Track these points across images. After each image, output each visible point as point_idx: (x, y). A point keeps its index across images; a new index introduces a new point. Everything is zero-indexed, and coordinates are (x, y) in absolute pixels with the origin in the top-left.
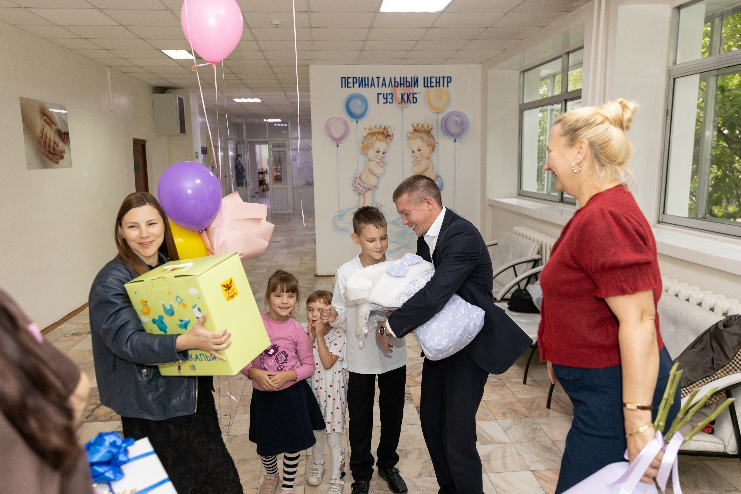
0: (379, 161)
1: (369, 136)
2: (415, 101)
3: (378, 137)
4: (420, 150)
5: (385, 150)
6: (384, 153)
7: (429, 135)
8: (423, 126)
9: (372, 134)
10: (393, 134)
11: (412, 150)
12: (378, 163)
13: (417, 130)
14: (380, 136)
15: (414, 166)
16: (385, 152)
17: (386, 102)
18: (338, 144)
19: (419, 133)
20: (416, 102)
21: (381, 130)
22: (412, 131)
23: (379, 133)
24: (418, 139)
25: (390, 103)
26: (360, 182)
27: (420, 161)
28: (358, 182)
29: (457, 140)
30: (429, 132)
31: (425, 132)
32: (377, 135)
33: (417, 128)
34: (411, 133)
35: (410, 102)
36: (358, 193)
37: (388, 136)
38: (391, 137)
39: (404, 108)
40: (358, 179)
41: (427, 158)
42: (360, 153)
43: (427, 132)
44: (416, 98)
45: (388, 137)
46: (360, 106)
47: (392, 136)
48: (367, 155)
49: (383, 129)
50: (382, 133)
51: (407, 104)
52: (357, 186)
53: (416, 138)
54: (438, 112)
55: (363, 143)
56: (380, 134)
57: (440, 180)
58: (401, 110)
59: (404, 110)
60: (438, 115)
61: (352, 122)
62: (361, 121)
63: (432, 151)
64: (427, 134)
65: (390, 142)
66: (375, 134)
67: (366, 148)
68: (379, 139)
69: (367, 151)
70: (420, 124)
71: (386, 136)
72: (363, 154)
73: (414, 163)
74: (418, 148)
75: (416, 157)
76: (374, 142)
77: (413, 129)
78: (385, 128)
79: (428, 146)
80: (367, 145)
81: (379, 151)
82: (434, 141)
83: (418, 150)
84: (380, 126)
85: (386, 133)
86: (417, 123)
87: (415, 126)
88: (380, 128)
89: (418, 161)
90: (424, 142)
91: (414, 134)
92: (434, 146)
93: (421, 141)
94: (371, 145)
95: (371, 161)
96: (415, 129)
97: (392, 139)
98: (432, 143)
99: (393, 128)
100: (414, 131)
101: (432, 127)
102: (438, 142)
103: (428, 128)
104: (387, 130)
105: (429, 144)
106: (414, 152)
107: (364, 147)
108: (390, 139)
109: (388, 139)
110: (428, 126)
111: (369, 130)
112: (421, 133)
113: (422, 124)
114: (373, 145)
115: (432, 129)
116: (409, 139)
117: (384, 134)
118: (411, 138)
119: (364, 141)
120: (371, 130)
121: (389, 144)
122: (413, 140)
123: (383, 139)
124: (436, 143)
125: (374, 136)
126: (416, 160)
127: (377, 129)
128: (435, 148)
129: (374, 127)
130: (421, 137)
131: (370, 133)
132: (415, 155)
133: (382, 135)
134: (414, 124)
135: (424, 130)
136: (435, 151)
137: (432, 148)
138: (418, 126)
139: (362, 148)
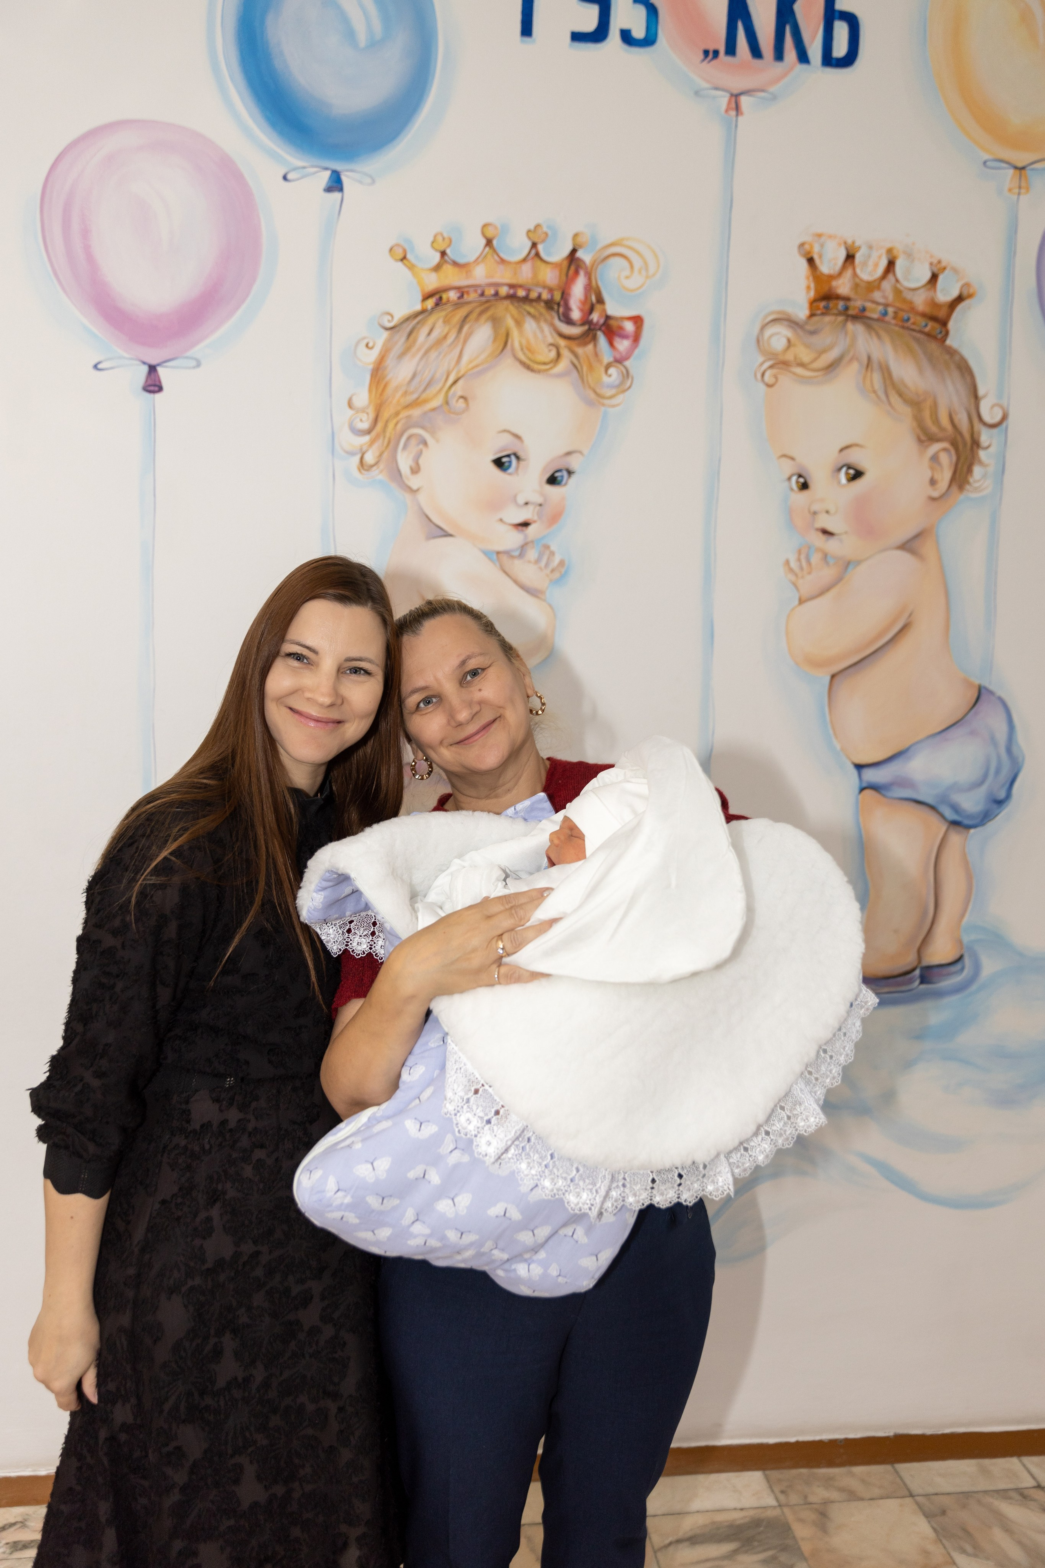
0: (514, 539)
1: (439, 316)
2: (840, 49)
3: (515, 333)
4: (857, 475)
5: (569, 454)
6: (553, 480)
7: (933, 346)
8: (891, 264)
9: (459, 304)
10: (638, 320)
11: (788, 468)
12: (499, 557)
13: (847, 299)
14: (530, 325)
15: (801, 602)
16: (570, 473)
17: (599, 35)
18: (152, 369)
19: (856, 329)
20: (849, 60)
21: (543, 274)
22: (802, 312)
23: (526, 299)
24: (847, 379)
25: (626, 37)
27: (847, 565)
31: (904, 323)
32: (508, 313)
33: (843, 287)
34: (792, 322)
35: (803, 57)
37: (598, 328)
38: (623, 345)
39: (744, 100)
41: (907, 546)
42: (357, 458)
43: (920, 321)
44: (852, 21)
45: (602, 339)
46: (362, 38)
47: (636, 338)
48: (414, 482)
49: (556, 265)
50: (549, 304)
51: (779, 67)
54: (1022, 158)
55: (378, 373)
56: (528, 308)
57: (1002, 735)
58: (727, 111)
59: (742, 114)
60: (1020, 187)
61: (289, 177)
62: (369, 180)
63: (955, 488)
64: (917, 340)
65: (617, 383)
66: (487, 305)
67: (409, 417)
68: (522, 349)
69: (414, 448)
70: (870, 247)
71: (586, 327)
72: (375, 472)
73: (803, 577)
74: (841, 450)
75: (817, 529)
76: (473, 368)
77: (808, 288)
78: (579, 260)
79: (920, 441)
80: (413, 393)
81: (513, 458)
82: (973, 400)
83: (844, 469)
84: (531, 235)
85: (578, 304)
86: (845, 243)
87: (825, 268)
88: (537, 255)
89: (831, 562)
90: (890, 403)
91: (813, 333)
92: (972, 449)
93: (873, 395)
94: (447, 403)
95: (443, 533)
96: (830, 289)
97: (627, 363)
98: (956, 421)
99: (647, 269)
100: (815, 304)
101: (967, 285)
102: (1005, 418)
103: (929, 286)
104: (590, 279)
105: (934, 429)
106: (805, 486)
107: (386, 414)
108: (611, 359)
109: (596, 354)
110: (935, 270)
111: (437, 268)
112: (875, 325)
113: (884, 251)
114: (462, 397)
115: (960, 299)
116: (774, 371)
117: (568, 309)
118: (785, 364)
119: (390, 361)
120: (455, 264)
121: (606, 402)
122: (803, 380)
123: (559, 355)
124: (985, 424)
125: (477, 319)
126: (819, 550)
127: (509, 263)
128: (980, 463)
129: (483, 242)
130: (869, 358)
131: (444, 296)
132: (815, 507)
133: (553, 318)
134: (822, 246)
135: (898, 304)
136: (977, 490)
137: (954, 458)
138: (854, 269)
139: (372, 416)
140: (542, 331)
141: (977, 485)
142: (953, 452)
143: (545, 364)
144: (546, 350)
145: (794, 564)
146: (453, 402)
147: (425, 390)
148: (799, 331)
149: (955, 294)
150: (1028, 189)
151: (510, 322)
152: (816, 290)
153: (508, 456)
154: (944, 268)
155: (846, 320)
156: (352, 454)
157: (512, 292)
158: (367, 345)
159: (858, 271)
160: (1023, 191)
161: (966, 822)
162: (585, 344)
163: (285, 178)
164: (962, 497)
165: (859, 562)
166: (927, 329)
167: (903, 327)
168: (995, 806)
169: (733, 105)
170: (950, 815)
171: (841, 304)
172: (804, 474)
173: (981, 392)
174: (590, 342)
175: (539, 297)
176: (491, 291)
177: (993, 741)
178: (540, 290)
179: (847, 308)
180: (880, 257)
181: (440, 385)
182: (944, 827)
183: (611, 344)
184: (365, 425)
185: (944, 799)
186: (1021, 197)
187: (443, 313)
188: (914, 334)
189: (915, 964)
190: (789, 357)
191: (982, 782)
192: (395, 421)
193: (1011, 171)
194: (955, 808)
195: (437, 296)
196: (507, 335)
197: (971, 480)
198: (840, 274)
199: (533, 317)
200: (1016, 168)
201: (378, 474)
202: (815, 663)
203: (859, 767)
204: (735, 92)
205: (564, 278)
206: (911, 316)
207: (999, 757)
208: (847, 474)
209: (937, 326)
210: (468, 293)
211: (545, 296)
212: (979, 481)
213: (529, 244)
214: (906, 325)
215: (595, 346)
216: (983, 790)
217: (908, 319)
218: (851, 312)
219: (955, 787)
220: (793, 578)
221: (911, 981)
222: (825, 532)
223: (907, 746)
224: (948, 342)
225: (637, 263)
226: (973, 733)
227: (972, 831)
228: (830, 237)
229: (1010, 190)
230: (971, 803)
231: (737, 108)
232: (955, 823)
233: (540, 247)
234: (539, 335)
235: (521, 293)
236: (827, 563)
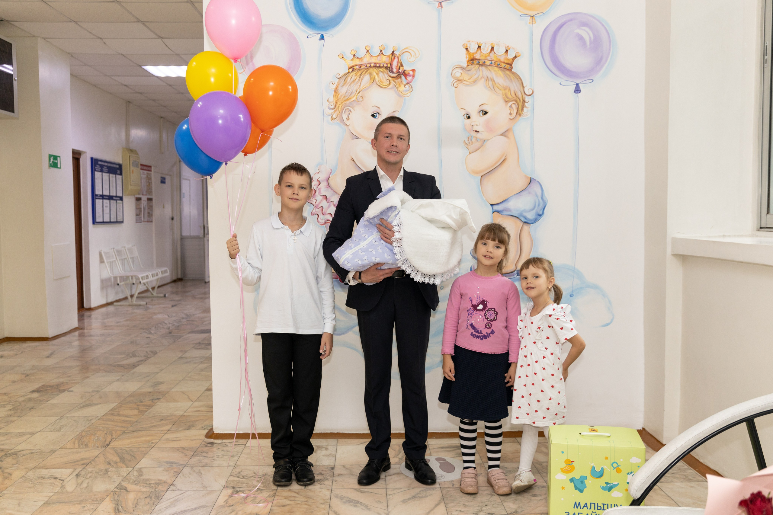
1: (354, 73)
3: (376, 77)
4: (485, 113)
5: (394, 112)
7: (508, 72)
8: (492, 48)
10: (413, 70)
11: (464, 112)
13: (479, 60)
14: (381, 74)
15: (470, 153)
19: (483, 68)
21: (384, 60)
22: (465, 65)
23: (379, 67)
24: (482, 82)
26: (328, 193)
27: (484, 141)
28: (323, 193)
29: (580, 85)
30: (508, 67)
31: (498, 66)
32: (374, 71)
33: (477, 56)
34: (462, 68)
36: (323, 222)
37: (402, 74)
38: (409, 78)
39: (443, 3)
40: (323, 185)
41: (503, 134)
42: (330, 117)
43: (503, 65)
45: (403, 77)
47: (414, 76)
48: (348, 123)
49: (388, 56)
50: (386, 68)
52: (320, 203)
53: (475, 82)
54: (532, 13)
55: (336, 91)
56: (380, 69)
57: (539, 193)
58: (438, 7)
59: (443, 8)
60: (533, 22)
61: (309, 37)
62: (332, 36)
63: (518, 115)
64: (503, 70)
65: (408, 90)
66: (368, 69)
67: (345, 104)
68: (379, 82)
69: (347, 113)
70: (486, 44)
71: (398, 74)
72: (336, 120)
73: (470, 146)
74: (480, 106)
75: (474, 131)
76: (364, 88)
77: (466, 57)
78: (395, 54)
79: (505, 101)
80: (347, 96)
81: (377, 114)
82: (522, 88)
83: (482, 111)
84: (380, 48)
85: (395, 67)
86: (477, 43)
87: (471, 51)
88: (382, 54)
89: (479, 140)
90: (495, 91)
91: (468, 71)
92: (523, 103)
93: (489, 88)
94: (357, 99)
95: (357, 138)
96: (473, 57)
97: (411, 84)
98: (517, 95)
99: (416, 56)
100: (469, 62)
101: (518, 52)
102: (533, 93)
103: (505, 54)
104: (398, 59)
105: (510, 97)
106: (469, 117)
107: (338, 104)
108: (406, 83)
109: (401, 82)
110: (507, 49)
111: (352, 59)
112: (489, 67)
113: (490, 45)
114: (361, 97)
115: (516, 57)
116: (457, 83)
117: (392, 69)
118: (461, 81)
119: (339, 88)
120: (358, 58)
121: (405, 95)
122: (467, 85)
123: (390, 82)
124: (527, 95)
125: (365, 74)
126: (474, 137)
127: (374, 56)
128: (526, 107)
129: (366, 51)
130: (487, 77)
131: (355, 68)
132: (472, 124)
133: (388, 72)
134: (470, 44)
135: (495, 60)
136: (525, 115)
137: (517, 106)
138: (481, 50)
139: (335, 104)
140: (385, 76)
141: (525, 114)
142: (517, 104)
143: (386, 85)
144: (386, 81)
145: (466, 142)
146: (359, 98)
147: (350, 95)
148: (464, 70)
149: (514, 56)
150: (535, 22)
151: (375, 74)
152: (469, 58)
153: (376, 113)
154: (510, 48)
155: (479, 66)
156: (329, 115)
157: (375, 65)
158: (333, 83)
159: (482, 51)
160: (534, 23)
161: (529, 222)
162: (398, 79)
163: (307, 37)
164: (521, 118)
165: (488, 140)
166: (505, 67)
167: (498, 67)
168: (539, 216)
169: (440, 5)
170: (524, 220)
171: (477, 61)
172: (468, 114)
173: (524, 85)
174: (399, 78)
175: (383, 66)
176: (368, 65)
177: (537, 196)
178: (384, 64)
179: (479, 63)
180: (489, 46)
181: (355, 94)
182: (522, 224)
183: (406, 78)
184: (333, 107)
185: (521, 215)
186: (533, 24)
187: (355, 73)
188: (502, 69)
189: (515, 269)
190: (460, 78)
191: (534, 209)
192: (341, 105)
193: (529, 17)
194: (525, 218)
195: (353, 68)
196: (374, 78)
197: (523, 113)
198: (476, 52)
199: (381, 72)
200: (531, 16)
201: (337, 121)
202: (476, 173)
203: (492, 205)
204: (440, 2)
205: (391, 60)
206: (500, 63)
207: (539, 200)
208: (482, 113)
209: (509, 66)
210: (362, 66)
211: (385, 65)
212: (526, 113)
213: (380, 50)
214: (499, 66)
215: (401, 79)
216: (534, 211)
217: (499, 65)
218: (481, 63)
219: (525, 211)
220: (467, 146)
221: (514, 275)
222: (476, 131)
223: (507, 198)
224: (512, 71)
225: (413, 55)
226: (529, 193)
227: (531, 225)
228: (473, 41)
229: (529, 23)
230: (530, 216)
231: (441, 6)
232: (525, 222)
233: (383, 51)
234: (384, 77)
235: (378, 65)
236: (478, 141)
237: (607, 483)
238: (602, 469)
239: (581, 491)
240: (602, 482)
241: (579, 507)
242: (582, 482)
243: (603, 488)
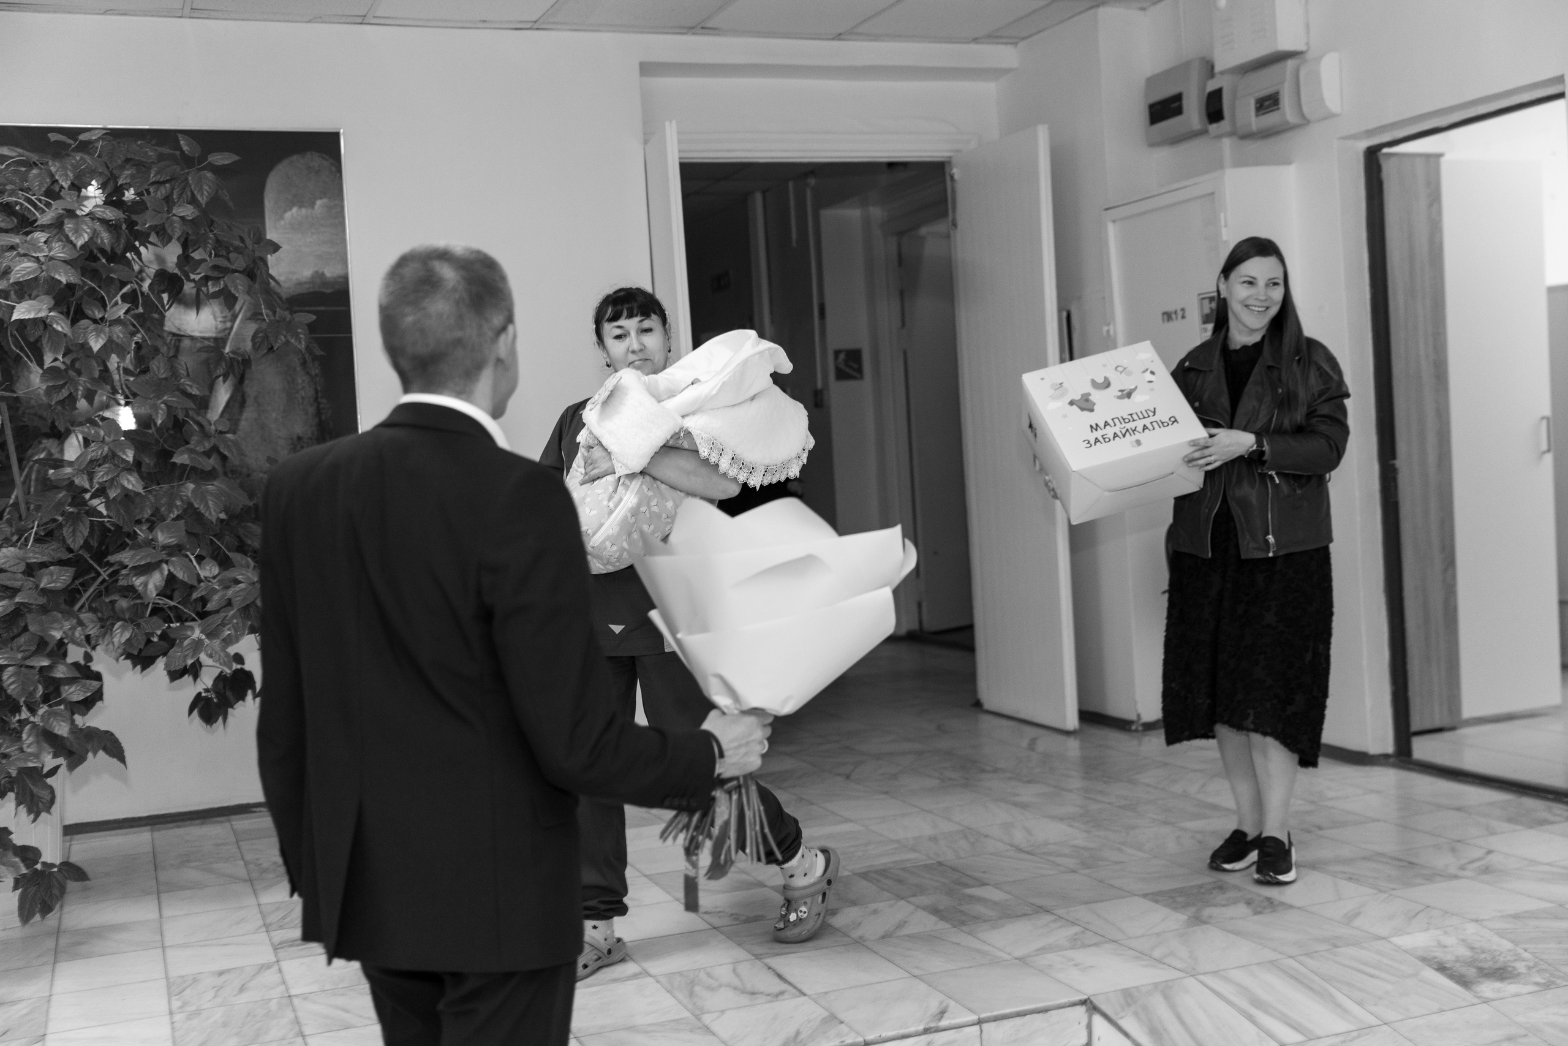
237: (1121, 391)
238: (1106, 379)
239: (1092, 410)
240: (1114, 390)
241: (1098, 429)
242: (1087, 400)
243: (1119, 397)
